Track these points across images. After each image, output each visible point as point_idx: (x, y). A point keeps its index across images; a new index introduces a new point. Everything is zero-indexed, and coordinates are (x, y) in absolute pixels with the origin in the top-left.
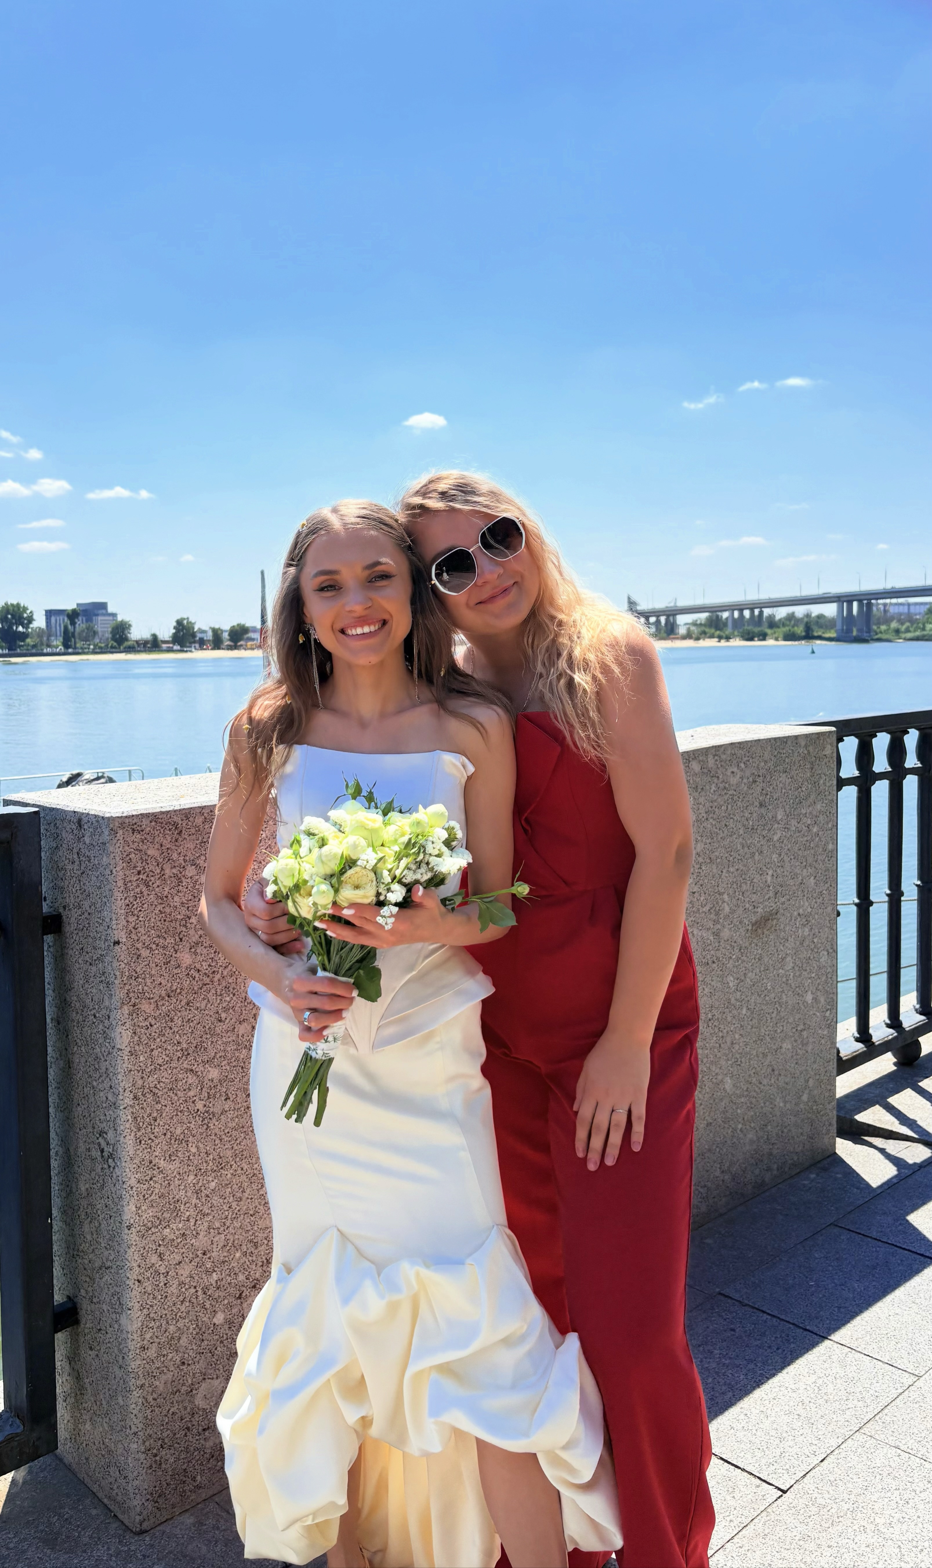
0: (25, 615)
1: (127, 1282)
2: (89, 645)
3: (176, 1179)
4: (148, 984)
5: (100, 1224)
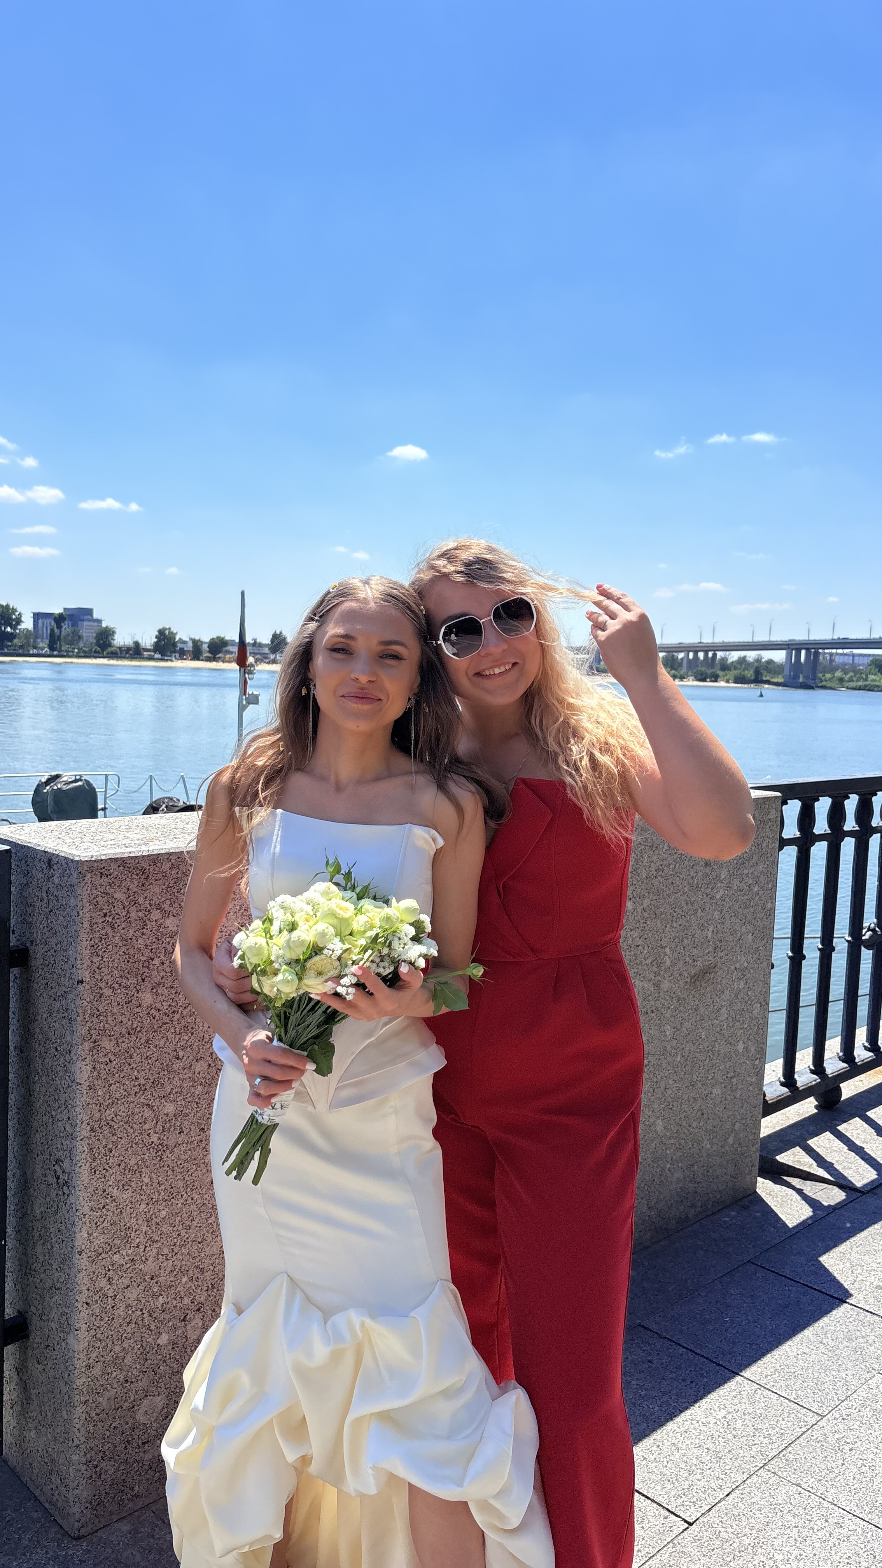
0: (14, 617)
1: (76, 1305)
2: (74, 649)
3: (128, 1208)
4: (110, 1022)
5: (53, 1247)
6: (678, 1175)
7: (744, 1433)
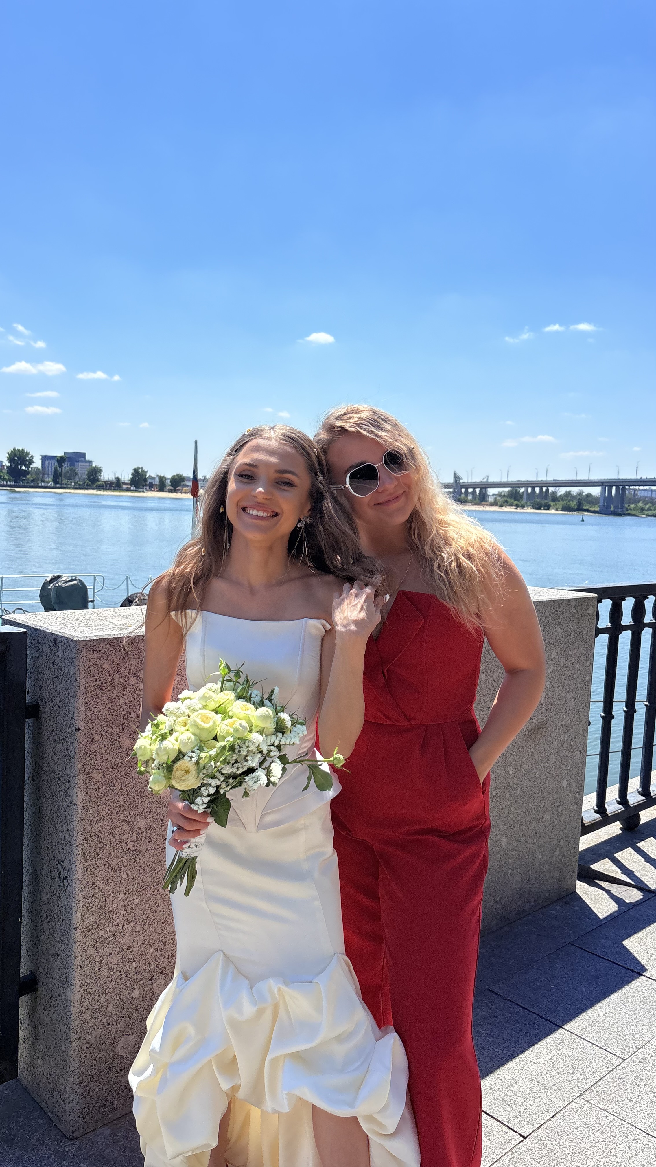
0: (27, 458)
1: (73, 967)
2: (72, 482)
3: (111, 896)
4: (98, 759)
5: (55, 925)
6: (517, 878)
7: (565, 1071)
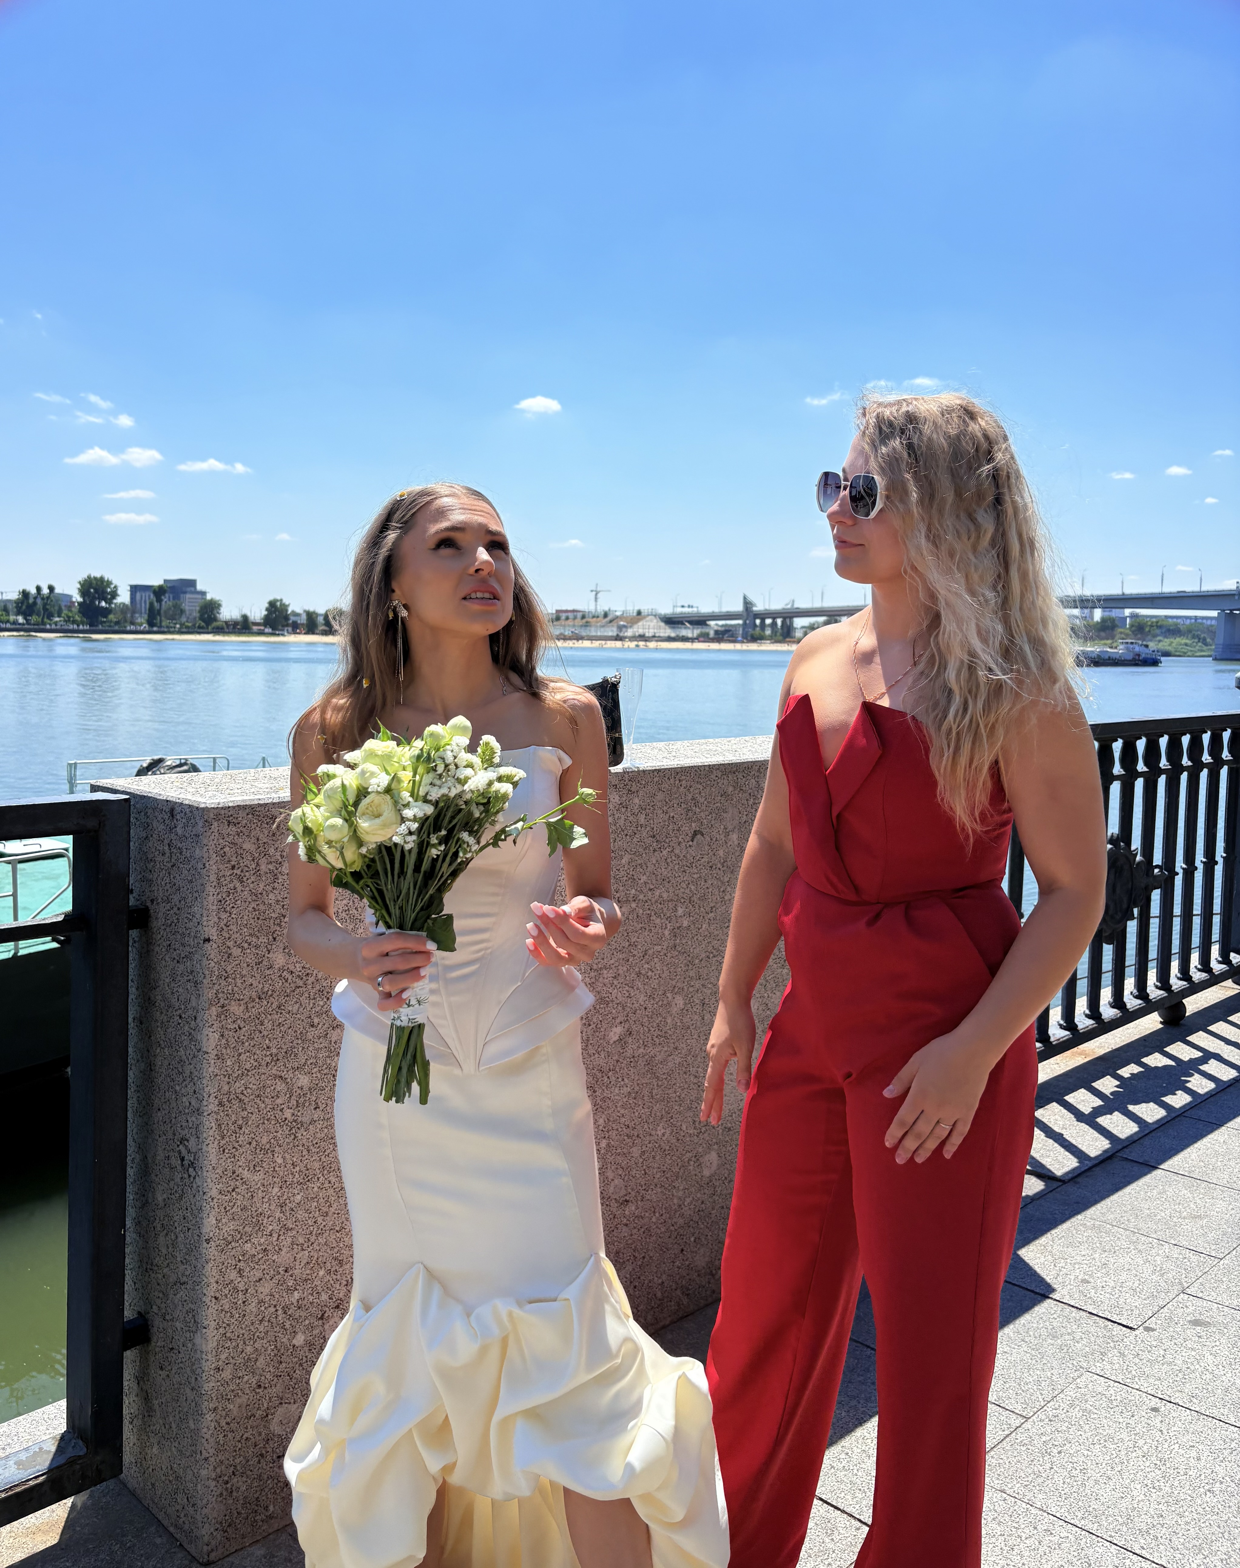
0: (109, 590)
1: (204, 1299)
2: (176, 624)
3: (260, 1191)
4: (239, 984)
5: (177, 1237)
